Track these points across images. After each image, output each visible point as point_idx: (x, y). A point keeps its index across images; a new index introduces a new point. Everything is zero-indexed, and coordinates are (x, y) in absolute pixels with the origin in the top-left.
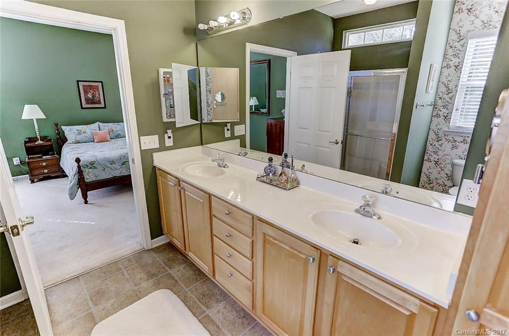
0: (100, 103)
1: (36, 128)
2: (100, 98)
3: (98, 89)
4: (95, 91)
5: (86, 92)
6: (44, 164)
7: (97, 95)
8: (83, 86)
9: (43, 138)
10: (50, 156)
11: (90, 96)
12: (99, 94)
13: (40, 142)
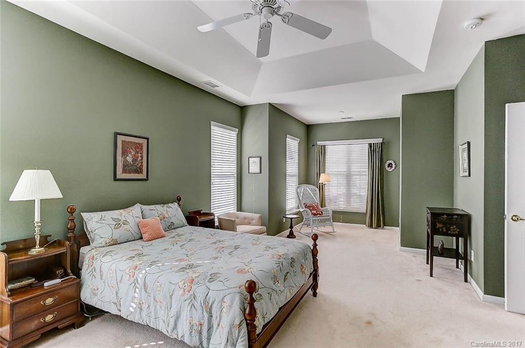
0: (140, 172)
1: (37, 218)
2: (142, 163)
3: (142, 149)
4: (138, 153)
5: (125, 153)
6: (49, 301)
7: (140, 158)
8: (123, 141)
9: (45, 241)
10: (58, 281)
11: (129, 159)
12: (142, 157)
13: (36, 251)
